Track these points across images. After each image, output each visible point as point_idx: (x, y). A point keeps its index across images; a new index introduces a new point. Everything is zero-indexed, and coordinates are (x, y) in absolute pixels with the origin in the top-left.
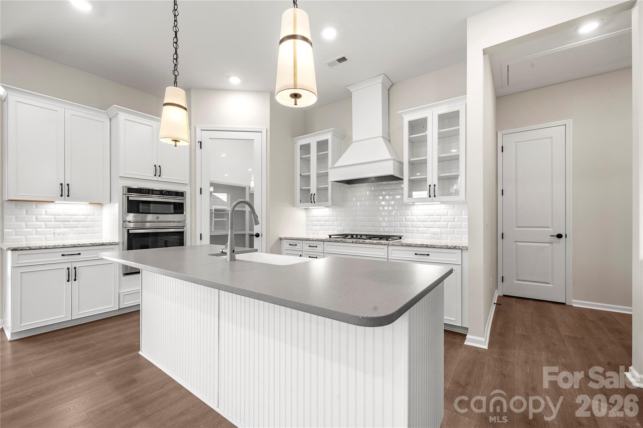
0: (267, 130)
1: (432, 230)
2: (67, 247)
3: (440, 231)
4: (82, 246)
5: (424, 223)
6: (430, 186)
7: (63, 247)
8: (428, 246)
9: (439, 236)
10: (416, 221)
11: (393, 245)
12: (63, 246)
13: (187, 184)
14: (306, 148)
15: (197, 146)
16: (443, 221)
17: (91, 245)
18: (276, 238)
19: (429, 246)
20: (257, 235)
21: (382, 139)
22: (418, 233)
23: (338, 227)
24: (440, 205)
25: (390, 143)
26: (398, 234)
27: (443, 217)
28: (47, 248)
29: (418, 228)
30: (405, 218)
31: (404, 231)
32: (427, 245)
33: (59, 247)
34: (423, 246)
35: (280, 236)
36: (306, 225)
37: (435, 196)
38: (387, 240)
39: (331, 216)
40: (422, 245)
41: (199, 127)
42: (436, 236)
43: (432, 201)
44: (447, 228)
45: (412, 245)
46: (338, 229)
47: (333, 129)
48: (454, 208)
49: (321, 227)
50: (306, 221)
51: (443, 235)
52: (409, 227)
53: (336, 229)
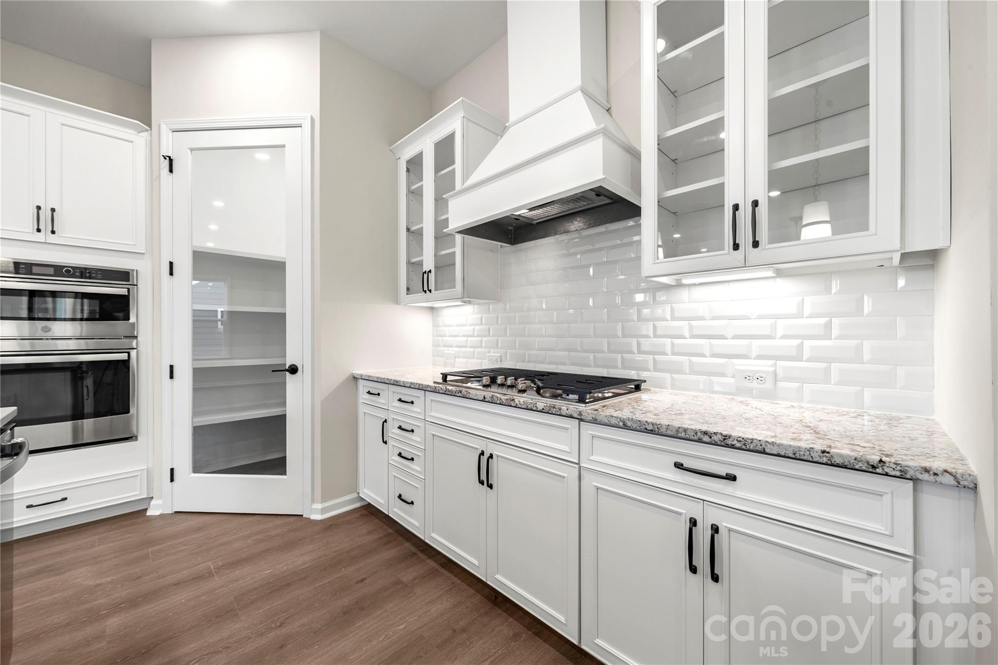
0: (312, 120)
1: (741, 364)
3: (772, 369)
5: (713, 341)
6: (736, 207)
8: (729, 442)
9: (768, 385)
10: (687, 335)
11: (595, 421)
13: (144, 254)
14: (415, 165)
15: (162, 167)
16: (784, 337)
18: (341, 377)
19: (735, 442)
20: (293, 370)
21: (582, 96)
22: (693, 372)
23: (492, 350)
24: (772, 281)
25: (611, 116)
26: (633, 374)
27: (780, 322)
29: (692, 358)
30: (655, 326)
31: (651, 366)
32: (726, 437)
34: (706, 439)
35: (354, 372)
36: (434, 346)
37: (756, 244)
38: (582, 400)
39: (476, 324)
40: (705, 433)
41: (165, 124)
42: (755, 384)
43: (745, 265)
44: (800, 358)
45: (663, 430)
46: (491, 354)
47: (461, 98)
48: (828, 290)
49: (459, 349)
50: (433, 336)
51: (781, 384)
52: (665, 354)
53: (488, 355)
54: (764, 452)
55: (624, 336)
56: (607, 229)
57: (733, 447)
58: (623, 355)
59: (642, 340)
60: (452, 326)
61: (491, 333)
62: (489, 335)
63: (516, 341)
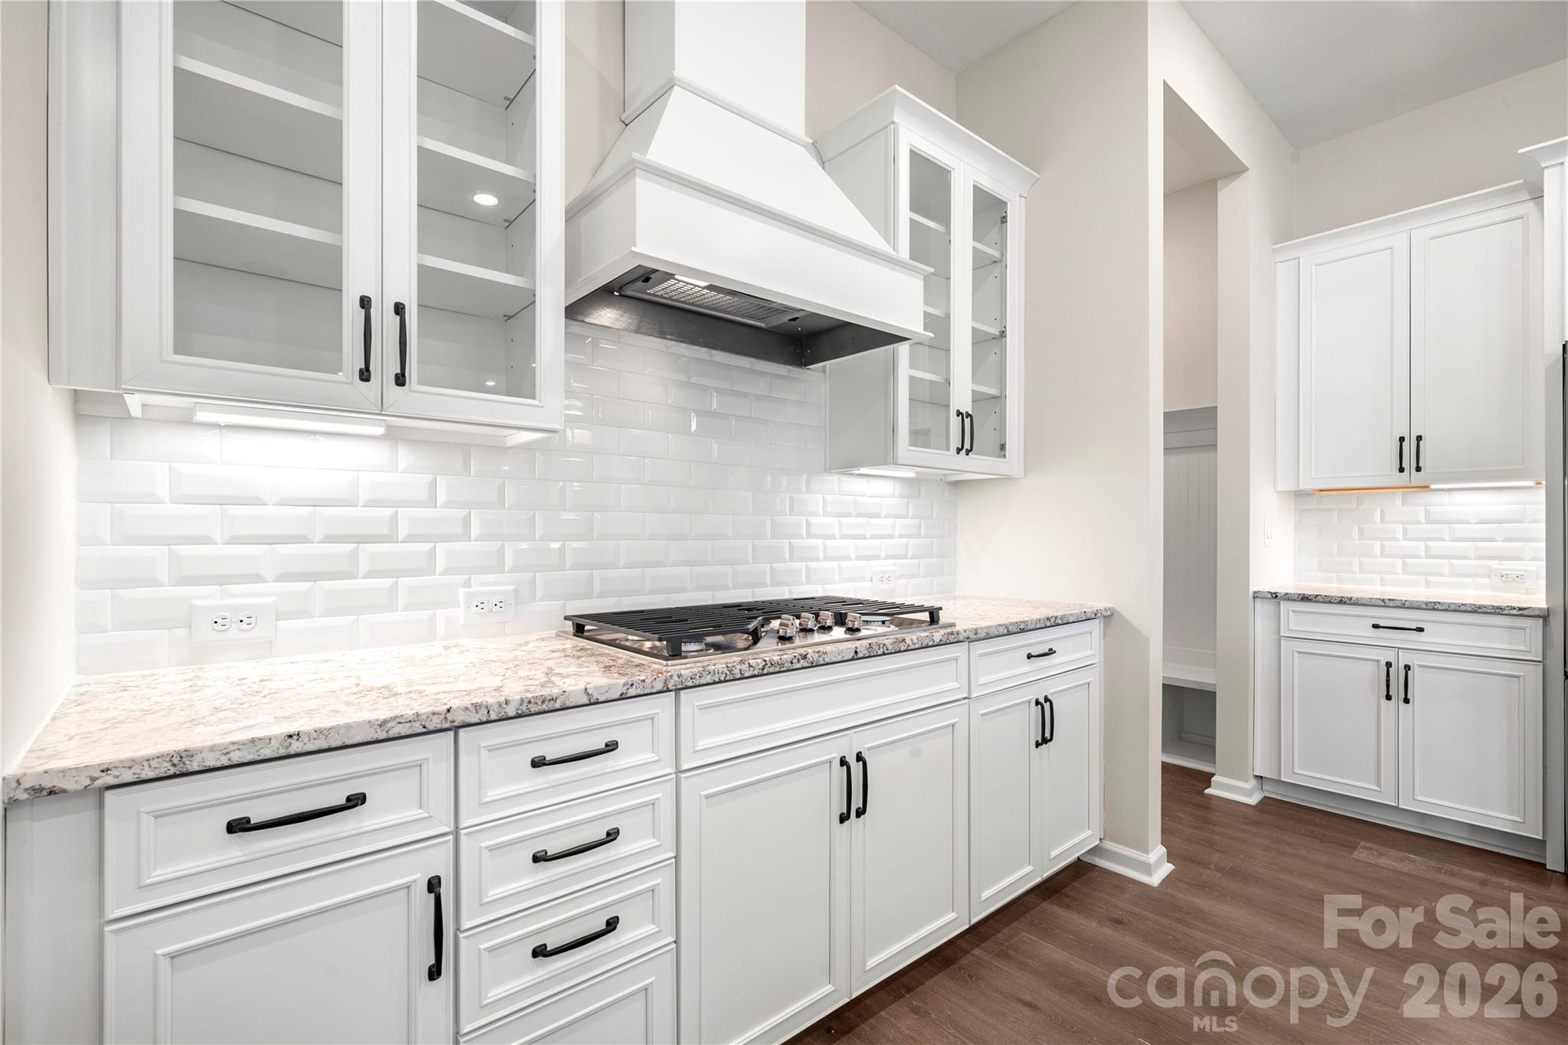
1: (876, 566)
3: (894, 568)
5: (857, 542)
6: (958, 413)
16: (899, 537)
22: (841, 580)
30: (808, 523)
42: (885, 586)
44: (906, 557)
53: (462, 592)
56: (752, 366)
58: (774, 565)
59: (794, 542)
60: (257, 502)
61: (475, 532)
62: (467, 537)
63: (562, 549)
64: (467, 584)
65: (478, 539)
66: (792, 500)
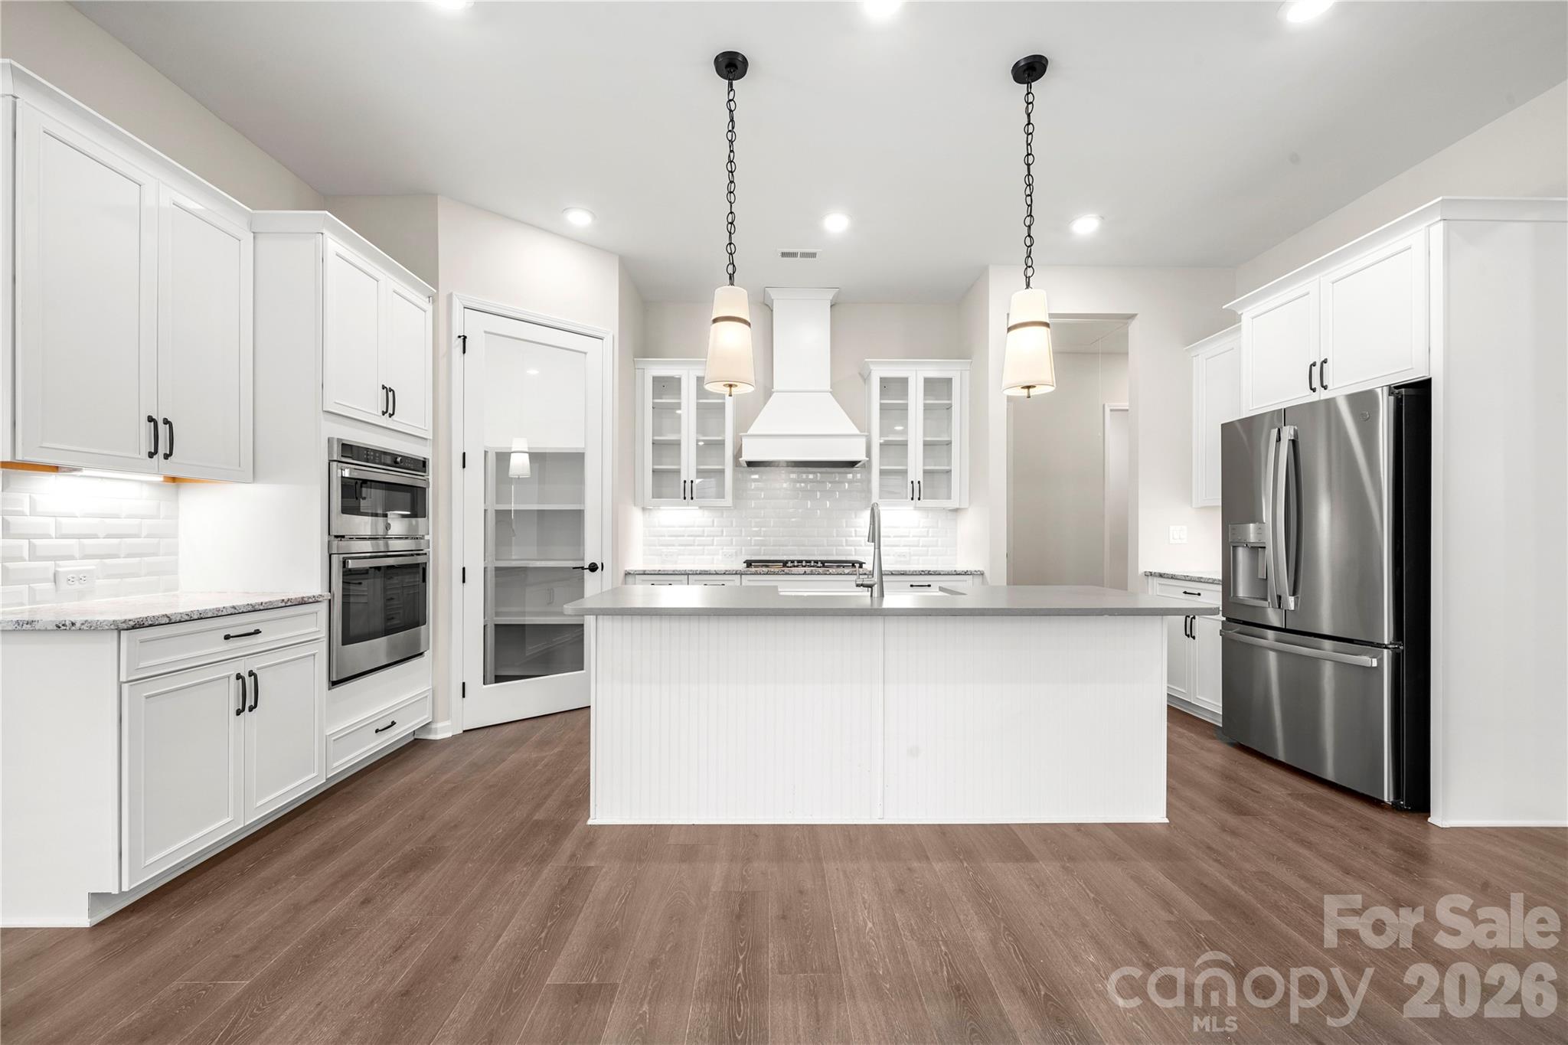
2: (243, 612)
4: (267, 609)
7: (232, 614)
12: (233, 611)
13: (430, 440)
15: (453, 345)
16: (915, 537)
17: (283, 604)
20: (593, 568)
21: (832, 397)
28: (202, 618)
33: (226, 613)
39: (708, 527)
44: (918, 546)
49: (683, 548)
50: (645, 536)
52: (861, 546)
53: (721, 551)
54: (940, 574)
55: (837, 536)
57: (931, 574)
59: (848, 538)
60: (674, 527)
61: (725, 534)
62: (722, 535)
63: (751, 540)
64: (722, 549)
65: (726, 536)
66: (846, 522)
